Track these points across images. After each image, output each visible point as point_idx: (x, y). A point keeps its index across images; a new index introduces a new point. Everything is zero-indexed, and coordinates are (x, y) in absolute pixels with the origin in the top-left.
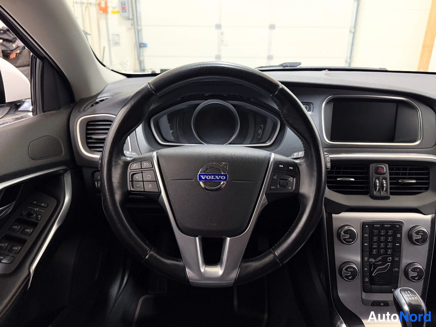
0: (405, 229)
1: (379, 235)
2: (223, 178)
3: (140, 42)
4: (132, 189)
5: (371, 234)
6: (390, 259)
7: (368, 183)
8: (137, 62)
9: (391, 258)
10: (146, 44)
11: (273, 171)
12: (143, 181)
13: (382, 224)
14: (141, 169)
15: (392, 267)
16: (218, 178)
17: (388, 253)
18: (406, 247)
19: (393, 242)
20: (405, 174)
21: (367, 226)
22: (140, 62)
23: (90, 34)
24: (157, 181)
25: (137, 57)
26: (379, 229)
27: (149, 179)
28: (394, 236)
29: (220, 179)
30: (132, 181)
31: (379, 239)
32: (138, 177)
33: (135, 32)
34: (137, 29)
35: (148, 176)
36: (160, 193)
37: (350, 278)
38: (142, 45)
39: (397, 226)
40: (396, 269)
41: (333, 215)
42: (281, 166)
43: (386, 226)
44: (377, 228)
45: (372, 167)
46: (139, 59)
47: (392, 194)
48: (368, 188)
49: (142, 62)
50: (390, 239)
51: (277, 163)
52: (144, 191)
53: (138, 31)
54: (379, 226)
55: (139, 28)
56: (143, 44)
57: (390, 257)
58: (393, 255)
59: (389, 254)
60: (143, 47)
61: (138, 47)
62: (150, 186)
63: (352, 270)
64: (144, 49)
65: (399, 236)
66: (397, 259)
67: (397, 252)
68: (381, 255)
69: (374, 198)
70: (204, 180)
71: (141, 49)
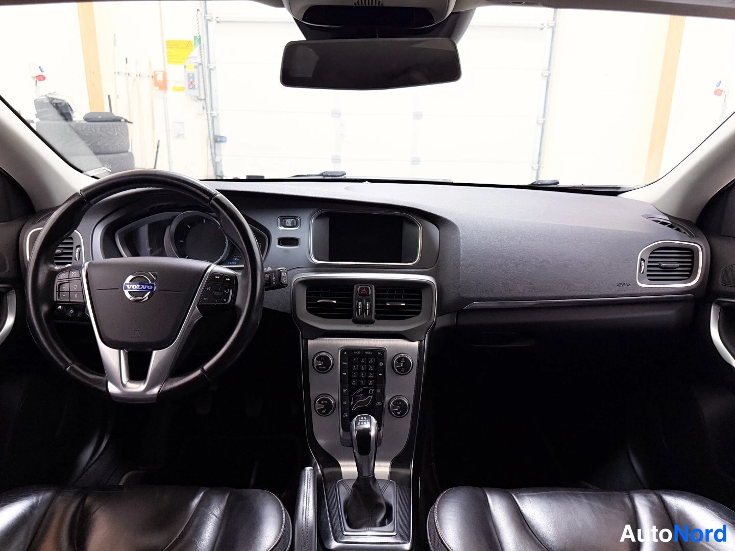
0: (388, 357)
1: (359, 364)
2: (150, 287)
3: (216, 134)
4: (58, 300)
5: (351, 363)
6: (371, 391)
7: (352, 306)
8: (211, 163)
9: (373, 390)
10: (225, 137)
11: (207, 283)
12: (69, 291)
13: (363, 351)
14: (69, 278)
15: (374, 400)
16: (144, 288)
17: (370, 384)
18: (391, 379)
19: (375, 372)
20: (392, 296)
21: (345, 353)
22: (216, 165)
23: (131, 123)
24: (83, 291)
25: (210, 157)
26: (359, 356)
27: (75, 289)
28: (376, 364)
29: (147, 289)
30: (59, 291)
31: (360, 368)
32: (65, 287)
33: (208, 119)
34: (211, 114)
35: (75, 286)
36: (85, 303)
37: (324, 411)
38: (219, 140)
39: (379, 353)
40: (379, 403)
41: (310, 342)
42: (217, 277)
43: (367, 353)
44: (356, 356)
45: (357, 289)
46: (213, 160)
47: (377, 318)
48: (351, 311)
49: (218, 165)
50: (371, 368)
51: (213, 274)
52: (70, 302)
53: (213, 117)
54: (359, 353)
55: (215, 114)
56: (221, 137)
57: (371, 388)
58: (374, 387)
59: (370, 386)
60: (221, 141)
61: (212, 141)
62: (76, 296)
63: (326, 402)
64: (222, 144)
65: (381, 364)
66: (379, 391)
67: (380, 383)
68: (363, 386)
69: (357, 322)
70: (129, 289)
71: (217, 144)
